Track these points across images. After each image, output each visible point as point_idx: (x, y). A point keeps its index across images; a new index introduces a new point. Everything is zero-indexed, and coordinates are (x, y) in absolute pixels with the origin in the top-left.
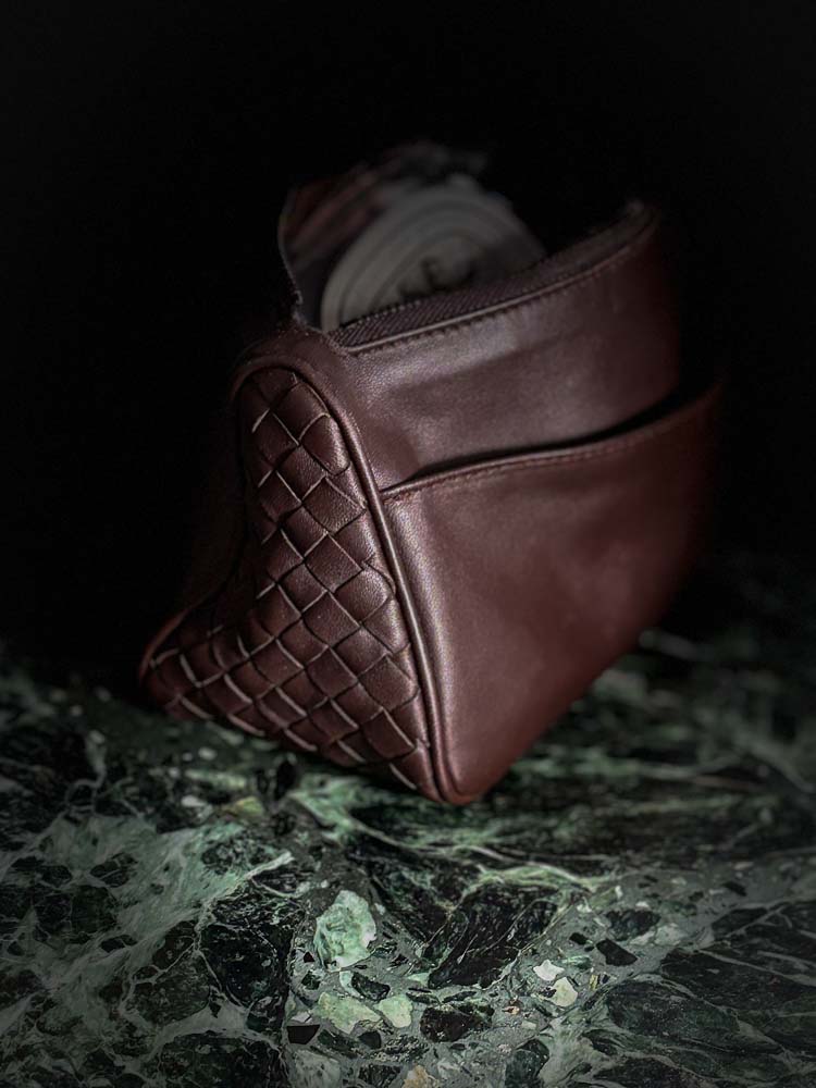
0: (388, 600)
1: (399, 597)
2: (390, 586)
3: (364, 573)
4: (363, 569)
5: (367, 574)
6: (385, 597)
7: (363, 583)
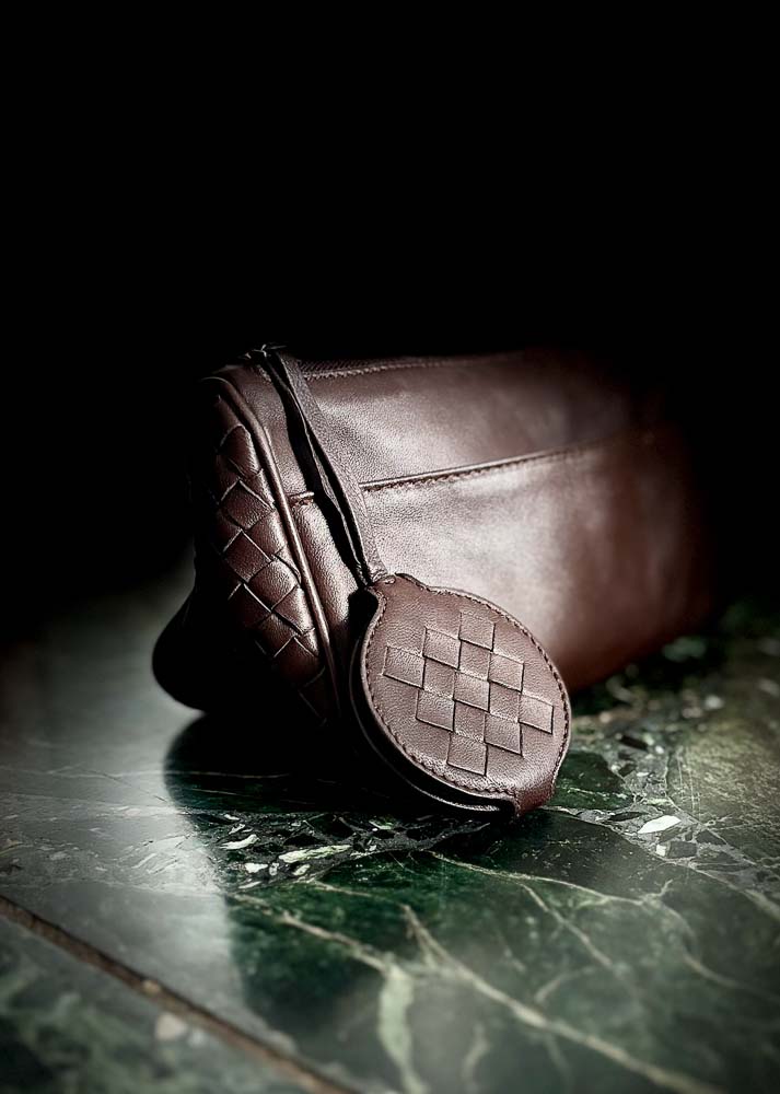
0: (295, 587)
1: (304, 586)
2: (296, 576)
3: (274, 563)
4: (273, 560)
5: (277, 564)
6: (292, 586)
7: (272, 572)
